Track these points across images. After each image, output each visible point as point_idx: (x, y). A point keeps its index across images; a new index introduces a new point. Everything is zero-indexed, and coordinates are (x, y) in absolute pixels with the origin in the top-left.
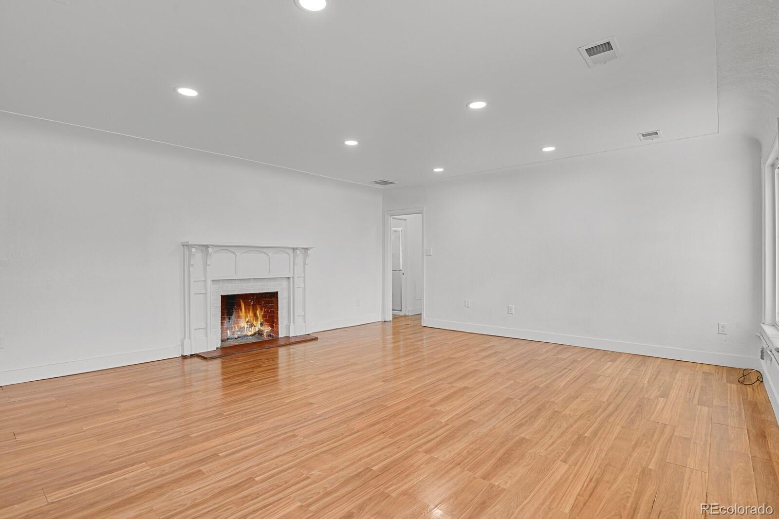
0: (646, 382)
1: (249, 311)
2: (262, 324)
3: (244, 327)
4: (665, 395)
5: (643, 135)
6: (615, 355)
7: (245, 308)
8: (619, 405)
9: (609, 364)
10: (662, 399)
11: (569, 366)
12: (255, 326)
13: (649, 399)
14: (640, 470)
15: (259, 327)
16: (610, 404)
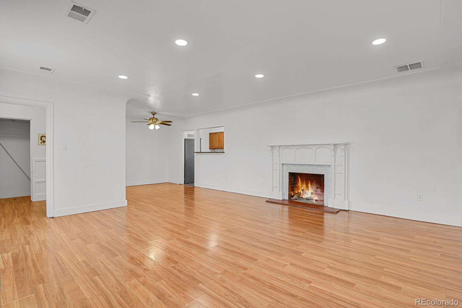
1: (303, 183)
2: (312, 193)
3: (300, 192)
7: (301, 181)
12: (307, 194)
14: (46, 280)
15: (310, 195)
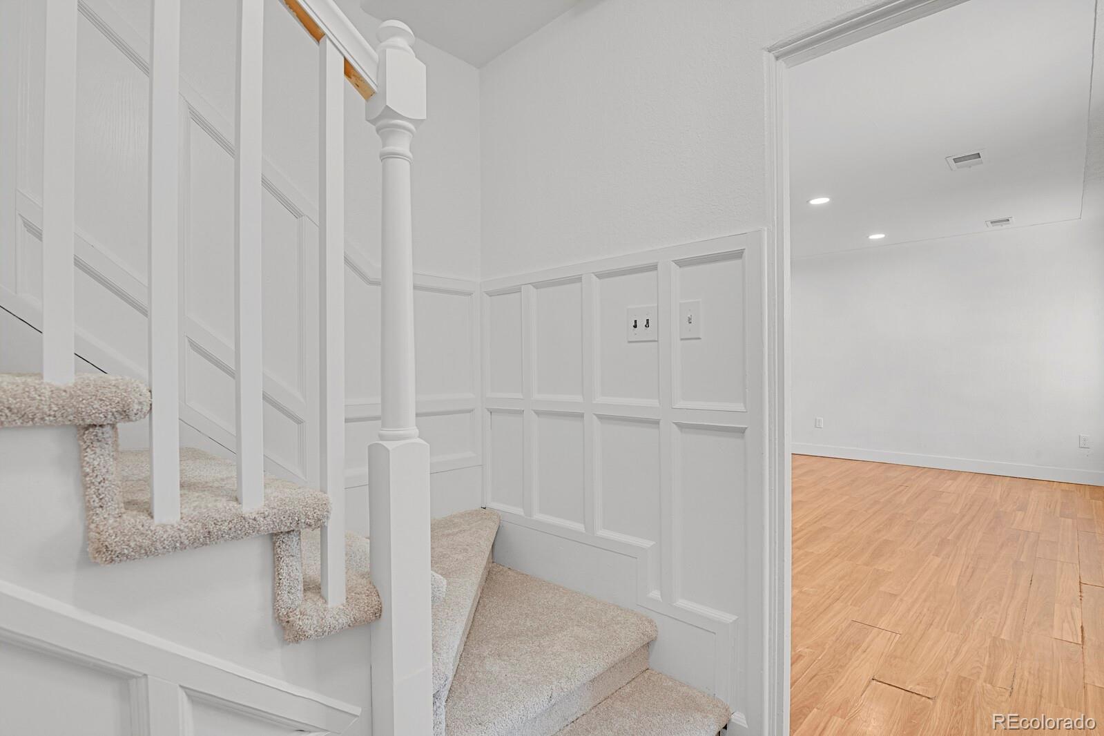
0: (998, 498)
4: (1023, 508)
5: (992, 223)
6: (955, 474)
8: (974, 517)
9: (950, 482)
10: (1020, 512)
11: (903, 483)
13: (1006, 512)
16: (964, 516)
